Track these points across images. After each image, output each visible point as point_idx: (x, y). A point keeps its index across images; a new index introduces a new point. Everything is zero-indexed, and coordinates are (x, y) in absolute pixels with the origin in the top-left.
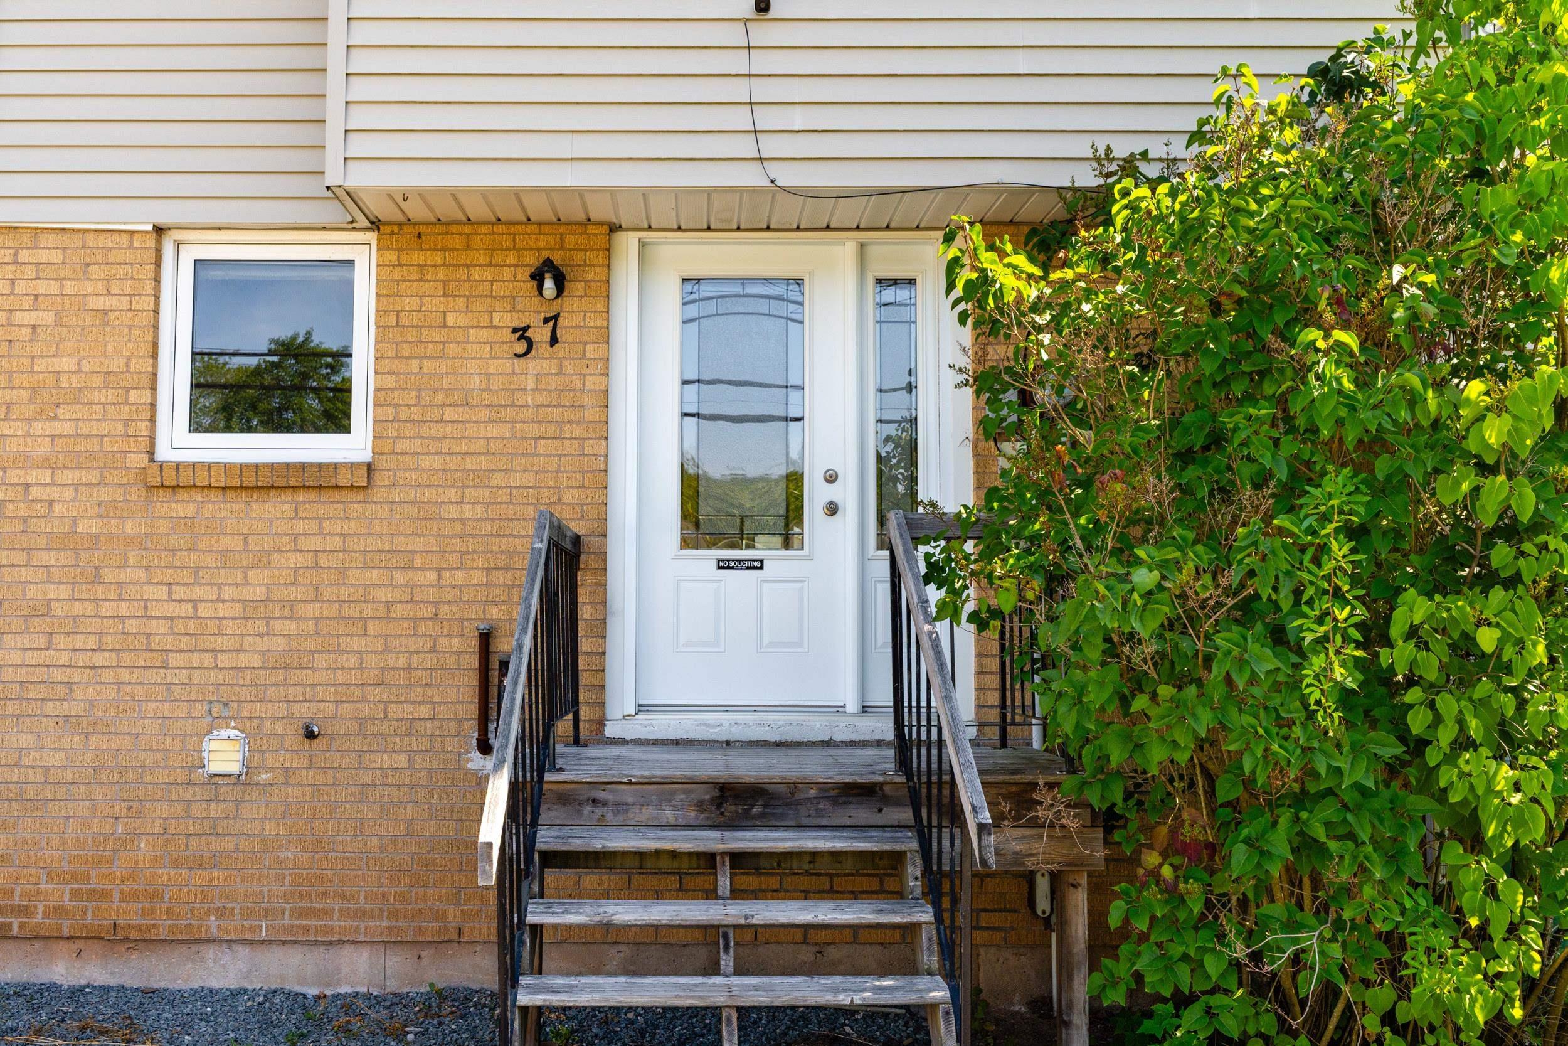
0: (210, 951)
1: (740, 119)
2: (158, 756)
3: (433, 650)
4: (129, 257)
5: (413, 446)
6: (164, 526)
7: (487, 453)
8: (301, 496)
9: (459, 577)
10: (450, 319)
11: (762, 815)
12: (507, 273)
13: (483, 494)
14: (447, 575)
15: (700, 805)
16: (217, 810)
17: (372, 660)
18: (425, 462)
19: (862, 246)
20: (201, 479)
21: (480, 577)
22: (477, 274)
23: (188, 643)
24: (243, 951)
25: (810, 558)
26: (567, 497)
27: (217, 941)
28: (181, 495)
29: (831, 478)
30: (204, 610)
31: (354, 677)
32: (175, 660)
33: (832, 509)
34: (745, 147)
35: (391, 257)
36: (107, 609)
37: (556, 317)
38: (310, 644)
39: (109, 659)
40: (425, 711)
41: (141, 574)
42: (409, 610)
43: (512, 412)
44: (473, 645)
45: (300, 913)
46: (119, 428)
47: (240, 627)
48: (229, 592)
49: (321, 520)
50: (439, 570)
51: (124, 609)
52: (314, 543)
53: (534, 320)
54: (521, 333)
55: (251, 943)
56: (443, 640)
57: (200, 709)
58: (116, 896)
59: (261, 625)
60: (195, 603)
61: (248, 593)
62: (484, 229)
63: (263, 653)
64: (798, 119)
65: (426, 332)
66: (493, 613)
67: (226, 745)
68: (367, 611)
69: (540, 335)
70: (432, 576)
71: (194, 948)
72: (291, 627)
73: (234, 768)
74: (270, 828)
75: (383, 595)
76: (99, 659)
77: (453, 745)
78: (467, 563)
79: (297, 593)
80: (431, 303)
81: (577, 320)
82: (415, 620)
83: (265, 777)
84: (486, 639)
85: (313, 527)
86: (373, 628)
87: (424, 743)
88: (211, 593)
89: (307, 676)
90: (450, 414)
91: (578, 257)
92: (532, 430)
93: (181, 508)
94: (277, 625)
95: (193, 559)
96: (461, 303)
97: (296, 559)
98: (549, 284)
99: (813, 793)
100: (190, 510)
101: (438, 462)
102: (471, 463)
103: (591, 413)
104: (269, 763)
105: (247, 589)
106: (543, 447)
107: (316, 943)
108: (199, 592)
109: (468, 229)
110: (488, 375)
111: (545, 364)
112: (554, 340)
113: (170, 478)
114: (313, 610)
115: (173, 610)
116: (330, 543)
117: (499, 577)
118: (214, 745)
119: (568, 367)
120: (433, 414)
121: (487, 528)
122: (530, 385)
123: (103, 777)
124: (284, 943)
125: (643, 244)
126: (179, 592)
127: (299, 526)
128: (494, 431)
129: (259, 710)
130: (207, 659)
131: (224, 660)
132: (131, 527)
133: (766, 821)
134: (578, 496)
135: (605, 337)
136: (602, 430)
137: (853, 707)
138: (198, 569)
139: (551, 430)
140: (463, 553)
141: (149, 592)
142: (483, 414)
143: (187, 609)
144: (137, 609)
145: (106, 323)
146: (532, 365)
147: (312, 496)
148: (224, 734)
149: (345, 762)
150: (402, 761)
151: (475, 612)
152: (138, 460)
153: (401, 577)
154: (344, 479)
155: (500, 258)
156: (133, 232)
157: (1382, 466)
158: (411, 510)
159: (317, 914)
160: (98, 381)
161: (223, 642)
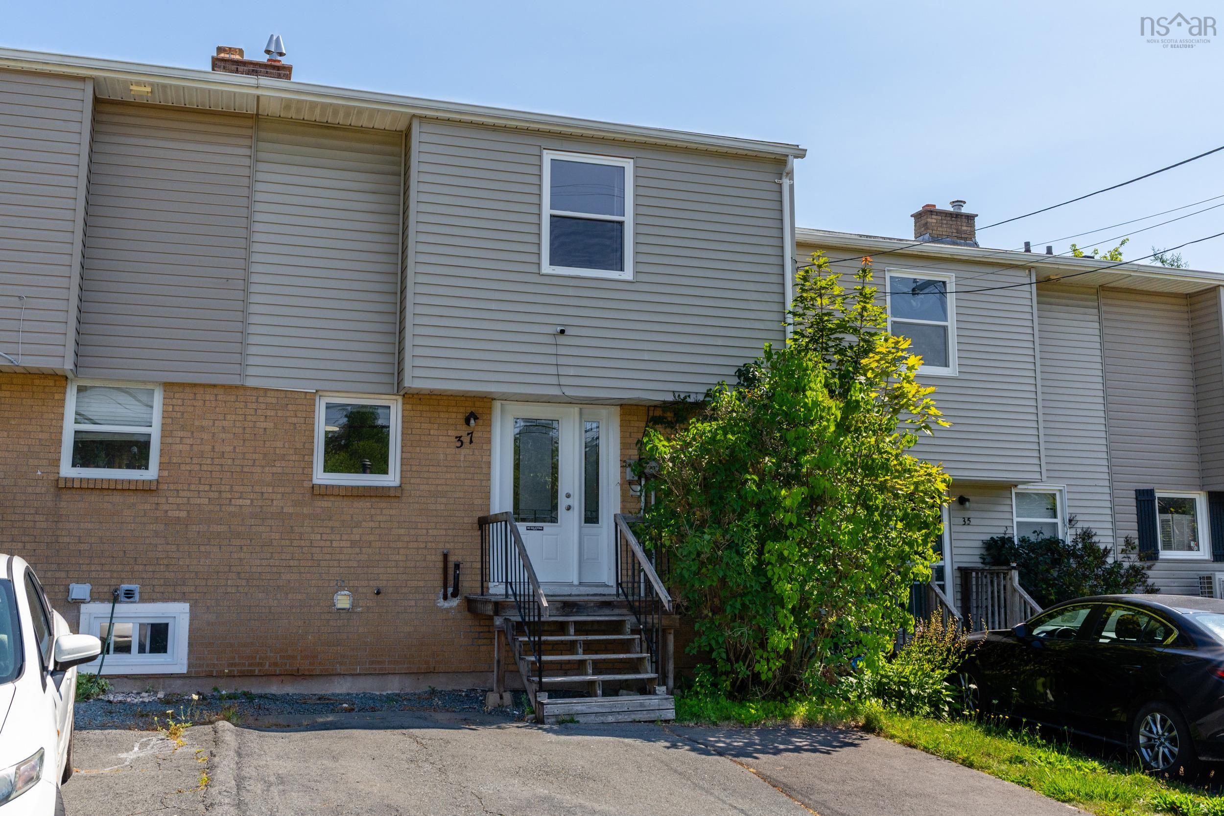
0: (336, 679)
1: (553, 370)
2: (316, 602)
3: (425, 560)
4: (305, 402)
5: (418, 481)
6: (319, 510)
7: (446, 485)
8: (373, 500)
9: (435, 532)
10: (432, 432)
11: (577, 612)
12: (454, 415)
13: (444, 500)
14: (430, 531)
15: (557, 609)
16: (340, 623)
17: (401, 564)
18: (422, 487)
19: (581, 409)
20: (336, 492)
21: (443, 532)
22: (442, 415)
23: (328, 557)
24: (349, 679)
25: (560, 526)
26: (476, 502)
27: (339, 675)
28: (326, 498)
29: (568, 496)
30: (335, 544)
31: (394, 570)
32: (323, 563)
33: (569, 508)
34: (554, 381)
35: (409, 407)
36: (295, 543)
37: (472, 433)
38: (377, 558)
39: (296, 563)
40: (421, 584)
41: (310, 529)
42: (415, 545)
43: (455, 469)
44: (441, 558)
45: (372, 663)
46: (300, 471)
47: (349, 551)
48: (345, 537)
49: (381, 509)
50: (427, 529)
51: (303, 543)
52: (379, 518)
53: (464, 434)
54: (459, 438)
55: (352, 675)
56: (428, 557)
57: (333, 583)
58: (299, 658)
59: (358, 550)
60: (331, 541)
61: (353, 537)
62: (445, 398)
63: (358, 561)
64: (572, 372)
65: (423, 437)
66: (448, 546)
67: (344, 597)
68: (400, 545)
69: (466, 439)
70: (425, 531)
71: (329, 678)
72: (370, 551)
73: (347, 606)
74: (361, 630)
75: (406, 539)
76: (292, 563)
77: (432, 597)
78: (438, 527)
79: (372, 538)
80: (424, 426)
81: (480, 434)
82: (418, 549)
83: (359, 609)
84: (445, 556)
85: (379, 512)
86: (402, 551)
87: (421, 596)
88: (338, 537)
89: (376, 570)
90: (431, 469)
91: (480, 411)
92: (463, 476)
93: (325, 503)
94: (364, 550)
95: (330, 524)
96: (436, 426)
97: (372, 524)
98: (472, 421)
99: (592, 604)
100: (330, 504)
101: (426, 487)
102: (439, 488)
103: (485, 471)
104: (360, 605)
105: (352, 536)
106: (467, 482)
107: (378, 674)
108: (333, 537)
109: (439, 398)
110: (446, 455)
111: (468, 451)
112: (471, 442)
113: (323, 491)
114: (378, 544)
115: (322, 544)
116: (384, 518)
117: (450, 532)
118: (339, 597)
119: (476, 452)
120: (425, 469)
121: (446, 513)
122: (462, 459)
123: (294, 610)
124: (365, 674)
125: (502, 404)
126: (325, 537)
127: (373, 511)
128: (448, 476)
129: (356, 583)
130: (336, 563)
131: (343, 564)
132: (305, 511)
133: (578, 613)
134: (479, 502)
135: (489, 441)
136: (488, 476)
137: (576, 582)
138: (332, 528)
139: (470, 476)
140: (436, 523)
141: (313, 537)
142: (445, 469)
143: (328, 543)
144: (308, 543)
145: (295, 428)
146: (464, 451)
147: (378, 500)
148: (343, 593)
149: (390, 604)
150: (413, 603)
151: (441, 546)
152: (307, 484)
153: (412, 532)
154: (392, 493)
155: (451, 409)
156: (307, 392)
157: (763, 509)
158: (416, 506)
159: (379, 663)
160: (292, 451)
161: (342, 557)
